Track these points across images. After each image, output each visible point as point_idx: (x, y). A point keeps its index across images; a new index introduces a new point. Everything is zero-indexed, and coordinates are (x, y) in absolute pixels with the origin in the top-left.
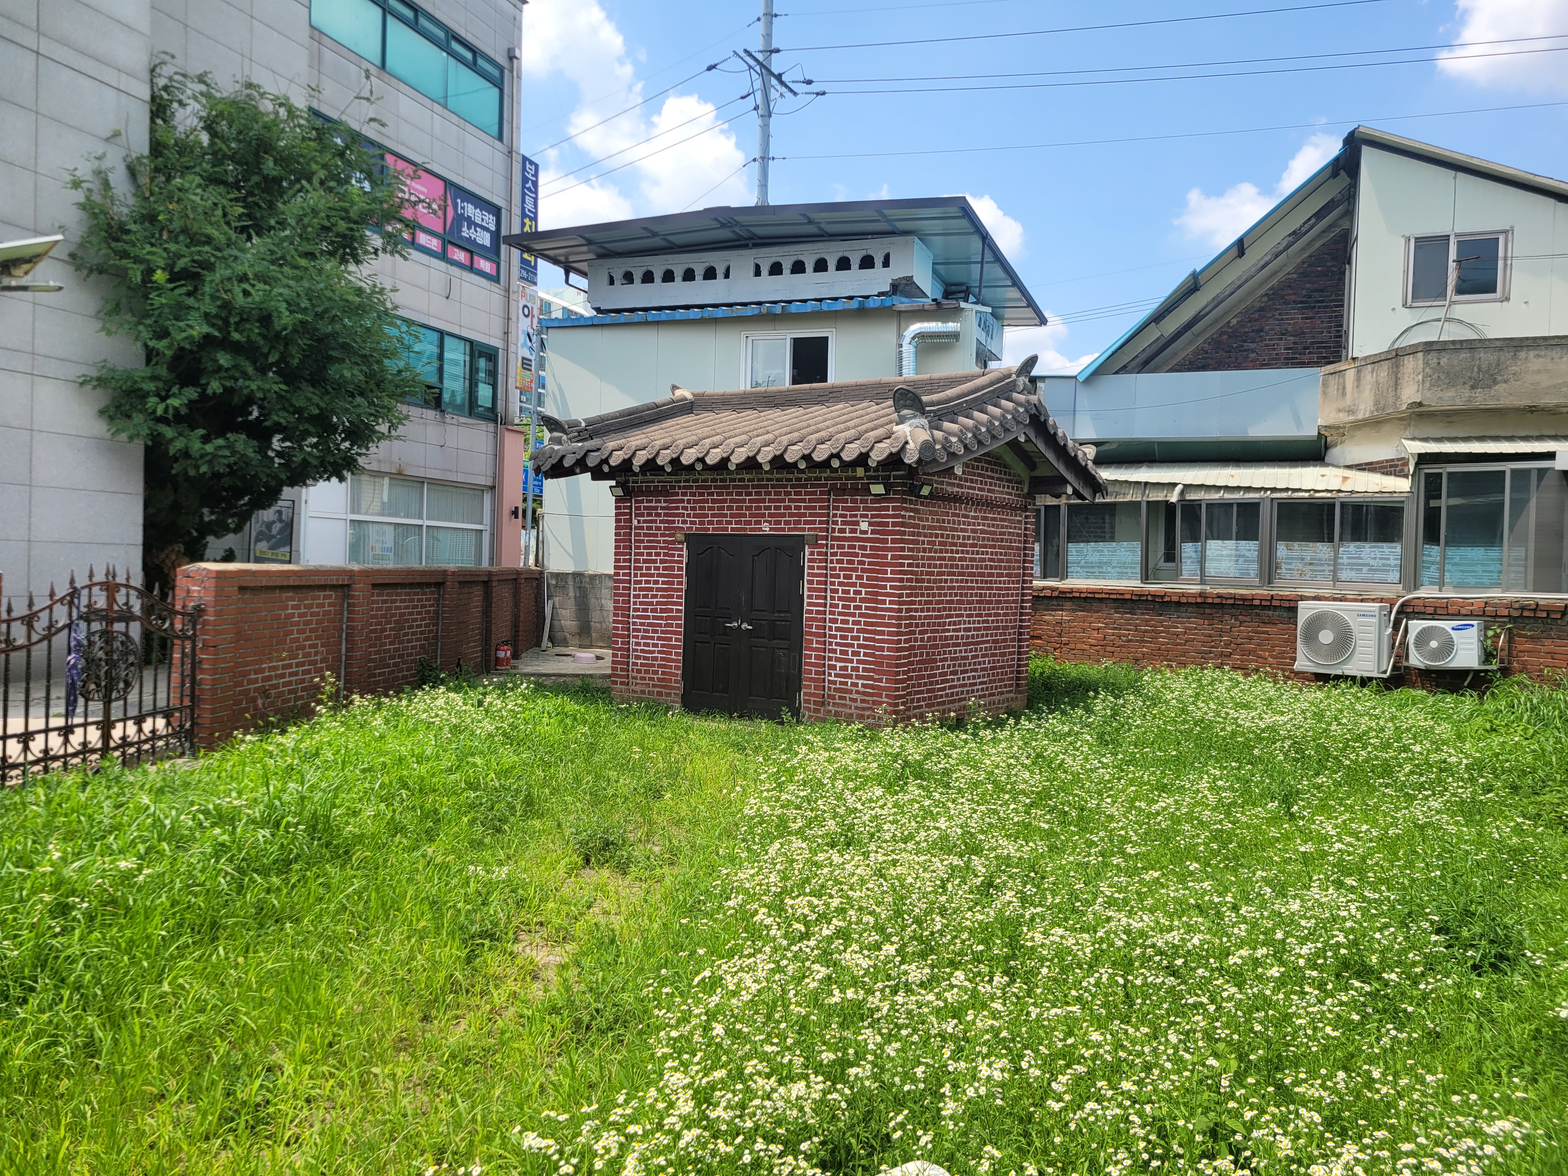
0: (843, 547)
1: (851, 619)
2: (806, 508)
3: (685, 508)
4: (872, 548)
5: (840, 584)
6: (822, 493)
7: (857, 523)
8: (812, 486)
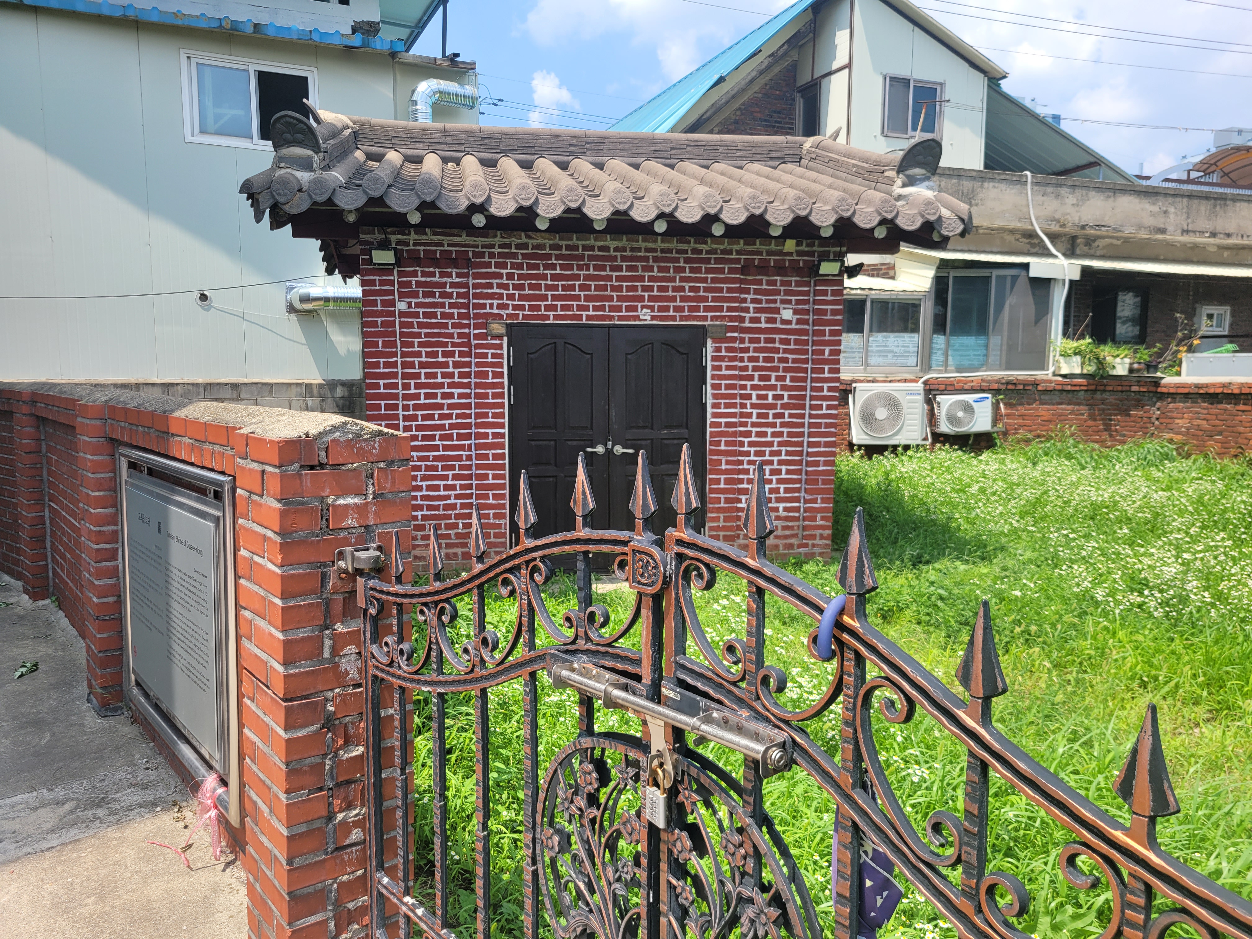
0: (758, 341)
1: (770, 430)
2: (706, 290)
3: (506, 286)
4: (797, 342)
5: (754, 387)
6: (731, 271)
7: (777, 311)
8: (717, 261)
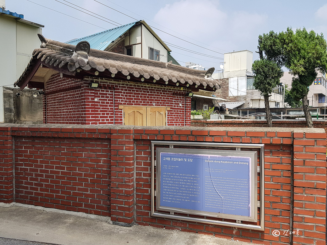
0: (175, 111)
4: (182, 111)
5: (175, 122)
7: (179, 104)
8: (168, 92)
